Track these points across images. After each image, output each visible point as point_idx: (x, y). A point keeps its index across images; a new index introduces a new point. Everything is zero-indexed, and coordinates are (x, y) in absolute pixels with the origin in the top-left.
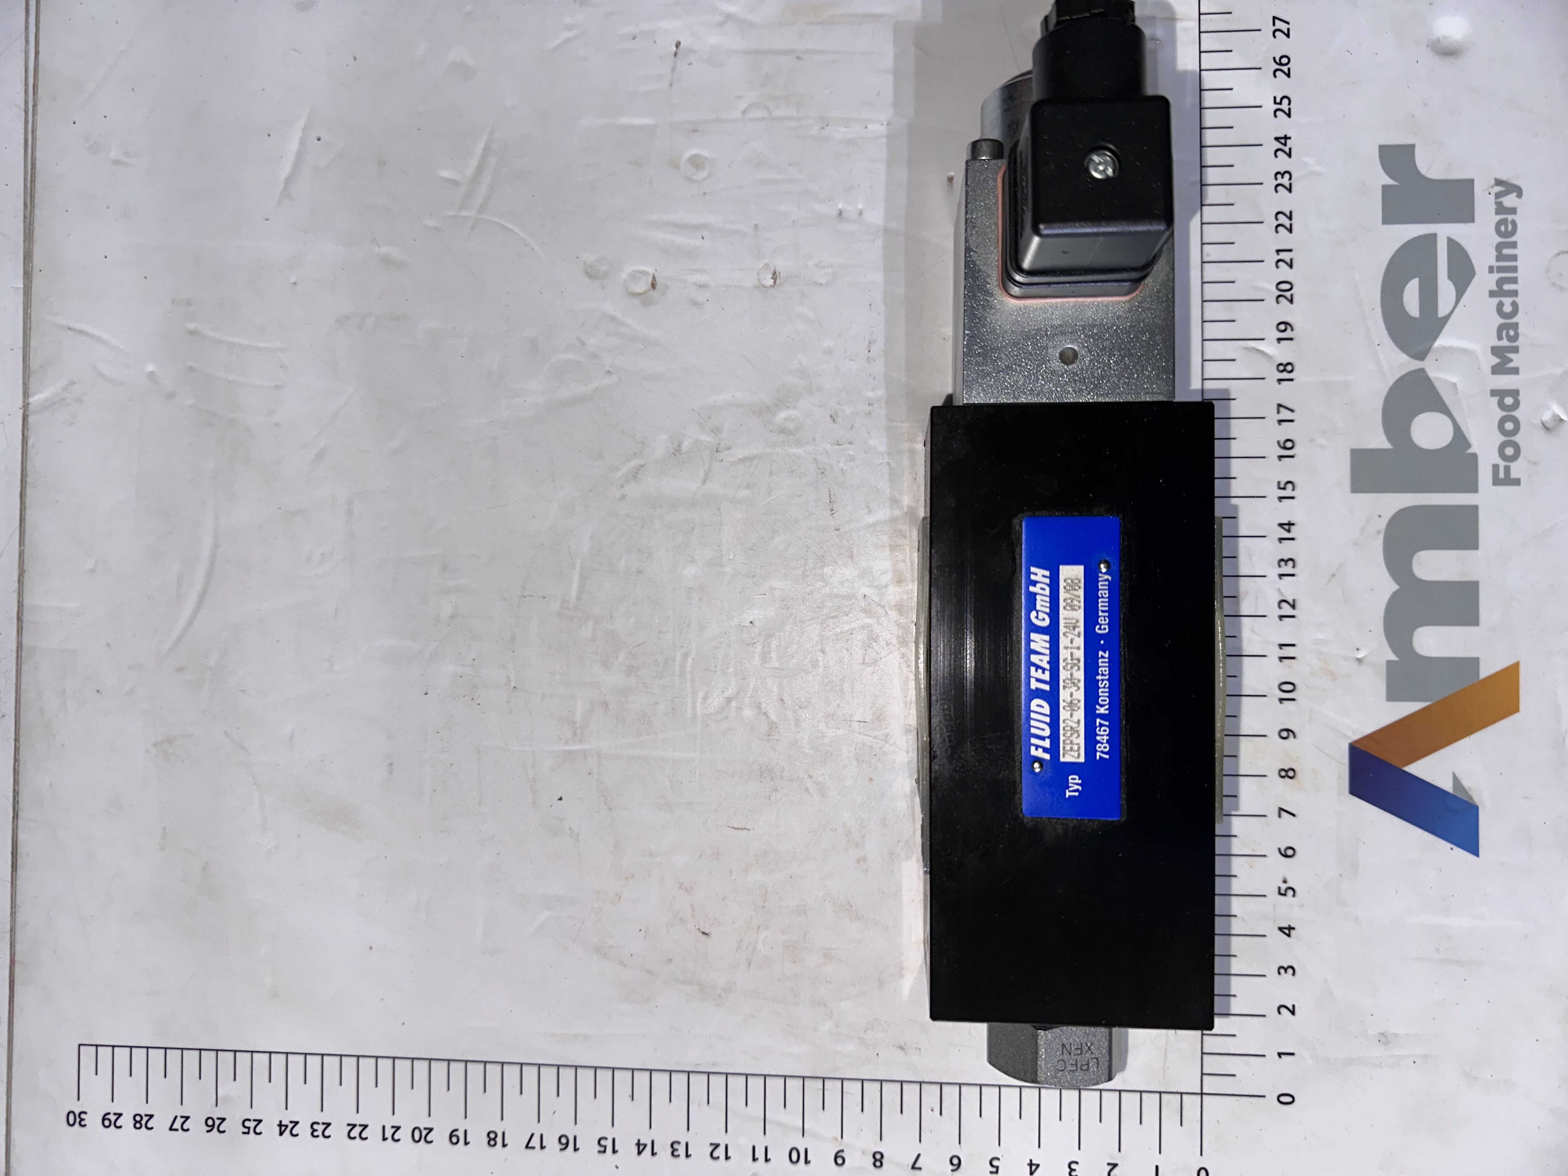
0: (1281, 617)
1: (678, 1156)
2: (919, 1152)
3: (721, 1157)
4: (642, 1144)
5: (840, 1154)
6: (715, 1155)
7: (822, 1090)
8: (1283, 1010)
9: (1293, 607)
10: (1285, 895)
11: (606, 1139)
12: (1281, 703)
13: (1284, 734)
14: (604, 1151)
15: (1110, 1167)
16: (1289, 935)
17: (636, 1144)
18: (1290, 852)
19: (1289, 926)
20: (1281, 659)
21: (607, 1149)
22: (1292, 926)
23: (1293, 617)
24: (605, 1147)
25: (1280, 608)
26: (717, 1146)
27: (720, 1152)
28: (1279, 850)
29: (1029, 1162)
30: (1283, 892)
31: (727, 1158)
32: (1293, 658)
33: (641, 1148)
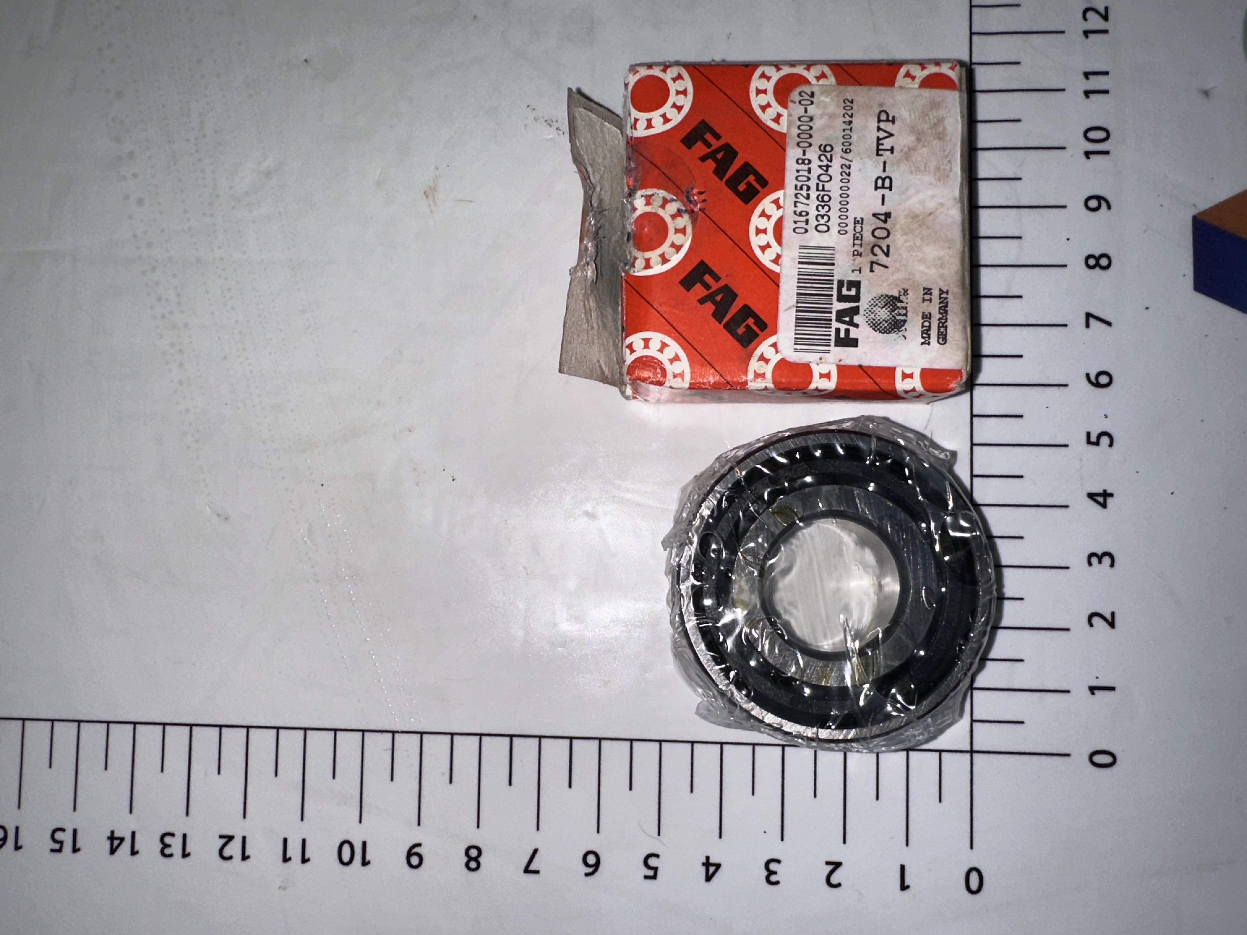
0: (1086, 33)
1: (171, 855)
2: (536, 848)
3: (234, 857)
4: (117, 838)
5: (416, 850)
6: (227, 852)
7: (390, 752)
8: (1095, 620)
9: (1106, 18)
10: (1097, 443)
11: (63, 830)
12: (1088, 158)
13: (1093, 204)
14: (60, 850)
15: (830, 867)
16: (1104, 505)
17: (109, 838)
18: (1104, 380)
19: (1105, 491)
20: (1087, 93)
21: (65, 844)
22: (1109, 491)
23: (1106, 32)
24: (61, 843)
25: (1085, 19)
26: (230, 838)
27: (234, 849)
28: (1088, 375)
29: (705, 861)
30: (1093, 439)
31: (245, 858)
32: (1106, 92)
33: (116, 842)
